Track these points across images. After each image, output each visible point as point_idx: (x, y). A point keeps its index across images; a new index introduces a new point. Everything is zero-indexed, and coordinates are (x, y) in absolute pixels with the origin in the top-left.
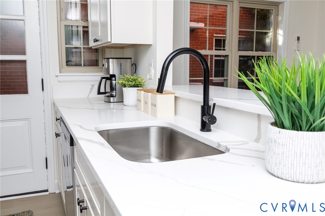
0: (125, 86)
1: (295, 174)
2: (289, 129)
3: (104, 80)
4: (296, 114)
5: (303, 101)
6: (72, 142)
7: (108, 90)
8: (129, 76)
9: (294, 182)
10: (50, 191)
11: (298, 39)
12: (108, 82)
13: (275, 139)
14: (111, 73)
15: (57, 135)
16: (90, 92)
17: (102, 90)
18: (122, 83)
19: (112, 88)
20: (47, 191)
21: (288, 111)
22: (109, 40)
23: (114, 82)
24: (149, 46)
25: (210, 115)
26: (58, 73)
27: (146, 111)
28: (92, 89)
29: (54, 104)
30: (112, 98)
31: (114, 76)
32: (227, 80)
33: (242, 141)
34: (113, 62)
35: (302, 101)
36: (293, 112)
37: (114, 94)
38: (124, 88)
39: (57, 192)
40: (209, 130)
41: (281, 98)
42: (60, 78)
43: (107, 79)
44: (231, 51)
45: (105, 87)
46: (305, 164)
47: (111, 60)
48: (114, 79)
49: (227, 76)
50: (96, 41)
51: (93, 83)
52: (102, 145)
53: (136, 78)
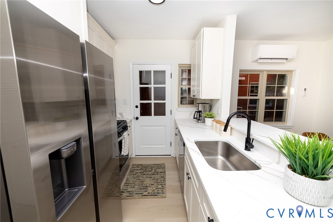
0: (206, 117)
1: (303, 199)
2: (300, 175)
3: (196, 113)
4: (305, 167)
5: (311, 162)
6: (184, 145)
7: (198, 116)
8: (208, 113)
9: (302, 201)
10: (172, 156)
11: (305, 89)
12: (198, 113)
13: (291, 177)
14: (200, 110)
15: (176, 135)
16: (190, 116)
17: (196, 117)
18: (205, 116)
19: (200, 116)
20: (170, 155)
21: (300, 164)
22: (200, 98)
23: (201, 113)
24: (218, 100)
25: (250, 143)
26: (177, 108)
27: (216, 131)
28: (190, 115)
29: (175, 120)
30: (199, 121)
31: (201, 111)
32: (258, 111)
33: (269, 162)
34: (201, 105)
35: (309, 163)
36: (303, 166)
37: (201, 119)
38: (205, 118)
39: (174, 156)
40: (250, 150)
41: (296, 158)
42: (178, 110)
43: (198, 112)
44: (261, 97)
45: (197, 115)
46: (310, 195)
47: (200, 104)
48: (201, 112)
49: (258, 109)
50: (194, 96)
51: (191, 112)
52: (198, 153)
53: (211, 114)
